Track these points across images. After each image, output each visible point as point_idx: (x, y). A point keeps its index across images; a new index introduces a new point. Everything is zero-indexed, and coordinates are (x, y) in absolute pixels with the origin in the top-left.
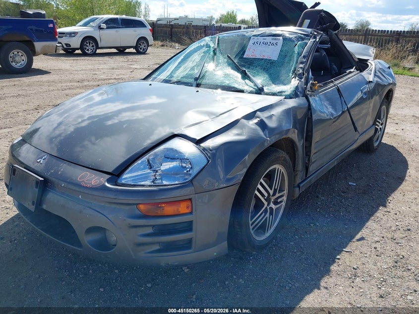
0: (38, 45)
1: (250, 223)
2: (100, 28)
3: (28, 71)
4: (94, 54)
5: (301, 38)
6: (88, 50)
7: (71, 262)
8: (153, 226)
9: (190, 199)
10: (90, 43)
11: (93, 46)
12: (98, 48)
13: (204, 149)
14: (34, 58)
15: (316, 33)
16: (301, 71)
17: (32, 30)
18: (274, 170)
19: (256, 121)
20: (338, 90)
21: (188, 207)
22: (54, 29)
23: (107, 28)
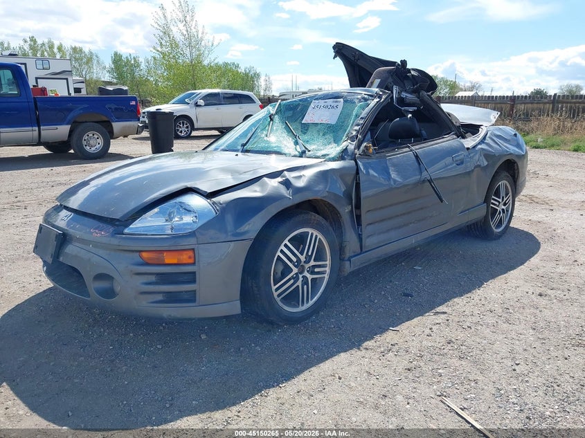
0: (117, 126)
1: (274, 288)
2: (197, 105)
3: (103, 155)
4: (189, 137)
5: (364, 98)
6: (181, 132)
7: (90, 326)
8: (157, 274)
9: (193, 249)
10: (183, 123)
11: (187, 127)
12: (193, 129)
13: (214, 203)
14: (111, 140)
15: (381, 93)
16: (354, 133)
17: (110, 108)
18: (306, 234)
19: (280, 179)
20: (417, 157)
21: (190, 258)
22: (136, 107)
23: (205, 105)
